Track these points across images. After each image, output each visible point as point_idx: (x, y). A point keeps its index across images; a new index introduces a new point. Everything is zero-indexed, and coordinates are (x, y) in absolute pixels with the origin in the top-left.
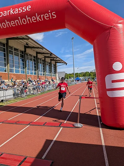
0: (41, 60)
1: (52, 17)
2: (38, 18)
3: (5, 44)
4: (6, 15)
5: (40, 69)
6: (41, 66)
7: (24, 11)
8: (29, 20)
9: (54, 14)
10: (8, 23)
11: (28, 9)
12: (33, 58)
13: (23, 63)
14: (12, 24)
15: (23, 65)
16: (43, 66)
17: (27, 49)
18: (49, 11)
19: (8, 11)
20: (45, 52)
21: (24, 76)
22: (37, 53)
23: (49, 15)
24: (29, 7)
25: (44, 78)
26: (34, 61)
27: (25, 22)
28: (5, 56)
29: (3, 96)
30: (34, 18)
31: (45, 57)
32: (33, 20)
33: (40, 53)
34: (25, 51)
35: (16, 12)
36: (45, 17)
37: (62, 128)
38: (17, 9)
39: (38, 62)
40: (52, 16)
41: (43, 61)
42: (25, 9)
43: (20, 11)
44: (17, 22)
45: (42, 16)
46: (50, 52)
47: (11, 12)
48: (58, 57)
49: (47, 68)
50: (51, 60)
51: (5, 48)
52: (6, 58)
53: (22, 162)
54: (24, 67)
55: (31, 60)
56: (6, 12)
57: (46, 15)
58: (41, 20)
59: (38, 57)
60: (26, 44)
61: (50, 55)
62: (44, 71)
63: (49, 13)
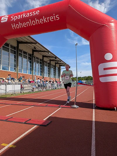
0: (46, 63)
1: (56, 20)
2: (45, 20)
3: (15, 48)
4: (20, 18)
5: (46, 71)
6: (46, 68)
7: (34, 15)
8: (37, 21)
9: (57, 16)
10: (21, 24)
11: (37, 13)
12: (40, 61)
13: (31, 65)
14: (24, 25)
15: (31, 67)
16: (48, 68)
17: (35, 53)
18: (54, 14)
19: (22, 15)
20: (50, 56)
21: (31, 76)
22: (43, 56)
23: (54, 17)
24: (38, 11)
25: (49, 79)
26: (41, 63)
27: (34, 23)
28: (15, 58)
29: (12, 90)
30: (41, 20)
31: (50, 60)
32: (41, 21)
33: (46, 56)
34: (33, 54)
35: (27, 16)
36: (51, 19)
37: (60, 108)
38: (29, 13)
39: (43, 65)
40: (56, 18)
41: (48, 63)
42: (35, 13)
43: (31, 15)
44: (28, 23)
45: (48, 18)
46: (55, 55)
47: (24, 15)
48: (62, 61)
49: (52, 70)
50: (56, 63)
51: (16, 51)
52: (16, 59)
53: (28, 121)
54: (31, 68)
55: (38, 62)
56: (20, 16)
57: (52, 18)
58: (47, 22)
59: (44, 60)
60: (34, 48)
61: (54, 58)
62: (49, 73)
63: (54, 15)
